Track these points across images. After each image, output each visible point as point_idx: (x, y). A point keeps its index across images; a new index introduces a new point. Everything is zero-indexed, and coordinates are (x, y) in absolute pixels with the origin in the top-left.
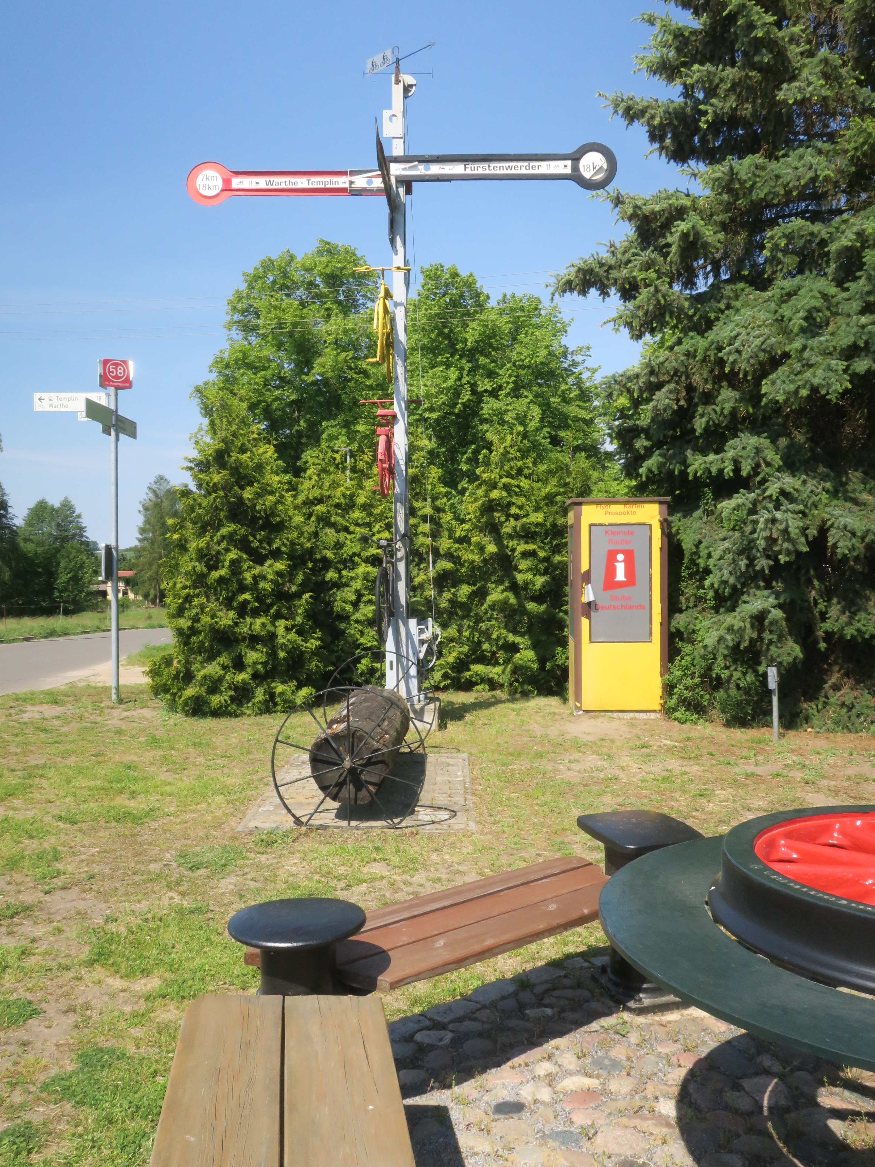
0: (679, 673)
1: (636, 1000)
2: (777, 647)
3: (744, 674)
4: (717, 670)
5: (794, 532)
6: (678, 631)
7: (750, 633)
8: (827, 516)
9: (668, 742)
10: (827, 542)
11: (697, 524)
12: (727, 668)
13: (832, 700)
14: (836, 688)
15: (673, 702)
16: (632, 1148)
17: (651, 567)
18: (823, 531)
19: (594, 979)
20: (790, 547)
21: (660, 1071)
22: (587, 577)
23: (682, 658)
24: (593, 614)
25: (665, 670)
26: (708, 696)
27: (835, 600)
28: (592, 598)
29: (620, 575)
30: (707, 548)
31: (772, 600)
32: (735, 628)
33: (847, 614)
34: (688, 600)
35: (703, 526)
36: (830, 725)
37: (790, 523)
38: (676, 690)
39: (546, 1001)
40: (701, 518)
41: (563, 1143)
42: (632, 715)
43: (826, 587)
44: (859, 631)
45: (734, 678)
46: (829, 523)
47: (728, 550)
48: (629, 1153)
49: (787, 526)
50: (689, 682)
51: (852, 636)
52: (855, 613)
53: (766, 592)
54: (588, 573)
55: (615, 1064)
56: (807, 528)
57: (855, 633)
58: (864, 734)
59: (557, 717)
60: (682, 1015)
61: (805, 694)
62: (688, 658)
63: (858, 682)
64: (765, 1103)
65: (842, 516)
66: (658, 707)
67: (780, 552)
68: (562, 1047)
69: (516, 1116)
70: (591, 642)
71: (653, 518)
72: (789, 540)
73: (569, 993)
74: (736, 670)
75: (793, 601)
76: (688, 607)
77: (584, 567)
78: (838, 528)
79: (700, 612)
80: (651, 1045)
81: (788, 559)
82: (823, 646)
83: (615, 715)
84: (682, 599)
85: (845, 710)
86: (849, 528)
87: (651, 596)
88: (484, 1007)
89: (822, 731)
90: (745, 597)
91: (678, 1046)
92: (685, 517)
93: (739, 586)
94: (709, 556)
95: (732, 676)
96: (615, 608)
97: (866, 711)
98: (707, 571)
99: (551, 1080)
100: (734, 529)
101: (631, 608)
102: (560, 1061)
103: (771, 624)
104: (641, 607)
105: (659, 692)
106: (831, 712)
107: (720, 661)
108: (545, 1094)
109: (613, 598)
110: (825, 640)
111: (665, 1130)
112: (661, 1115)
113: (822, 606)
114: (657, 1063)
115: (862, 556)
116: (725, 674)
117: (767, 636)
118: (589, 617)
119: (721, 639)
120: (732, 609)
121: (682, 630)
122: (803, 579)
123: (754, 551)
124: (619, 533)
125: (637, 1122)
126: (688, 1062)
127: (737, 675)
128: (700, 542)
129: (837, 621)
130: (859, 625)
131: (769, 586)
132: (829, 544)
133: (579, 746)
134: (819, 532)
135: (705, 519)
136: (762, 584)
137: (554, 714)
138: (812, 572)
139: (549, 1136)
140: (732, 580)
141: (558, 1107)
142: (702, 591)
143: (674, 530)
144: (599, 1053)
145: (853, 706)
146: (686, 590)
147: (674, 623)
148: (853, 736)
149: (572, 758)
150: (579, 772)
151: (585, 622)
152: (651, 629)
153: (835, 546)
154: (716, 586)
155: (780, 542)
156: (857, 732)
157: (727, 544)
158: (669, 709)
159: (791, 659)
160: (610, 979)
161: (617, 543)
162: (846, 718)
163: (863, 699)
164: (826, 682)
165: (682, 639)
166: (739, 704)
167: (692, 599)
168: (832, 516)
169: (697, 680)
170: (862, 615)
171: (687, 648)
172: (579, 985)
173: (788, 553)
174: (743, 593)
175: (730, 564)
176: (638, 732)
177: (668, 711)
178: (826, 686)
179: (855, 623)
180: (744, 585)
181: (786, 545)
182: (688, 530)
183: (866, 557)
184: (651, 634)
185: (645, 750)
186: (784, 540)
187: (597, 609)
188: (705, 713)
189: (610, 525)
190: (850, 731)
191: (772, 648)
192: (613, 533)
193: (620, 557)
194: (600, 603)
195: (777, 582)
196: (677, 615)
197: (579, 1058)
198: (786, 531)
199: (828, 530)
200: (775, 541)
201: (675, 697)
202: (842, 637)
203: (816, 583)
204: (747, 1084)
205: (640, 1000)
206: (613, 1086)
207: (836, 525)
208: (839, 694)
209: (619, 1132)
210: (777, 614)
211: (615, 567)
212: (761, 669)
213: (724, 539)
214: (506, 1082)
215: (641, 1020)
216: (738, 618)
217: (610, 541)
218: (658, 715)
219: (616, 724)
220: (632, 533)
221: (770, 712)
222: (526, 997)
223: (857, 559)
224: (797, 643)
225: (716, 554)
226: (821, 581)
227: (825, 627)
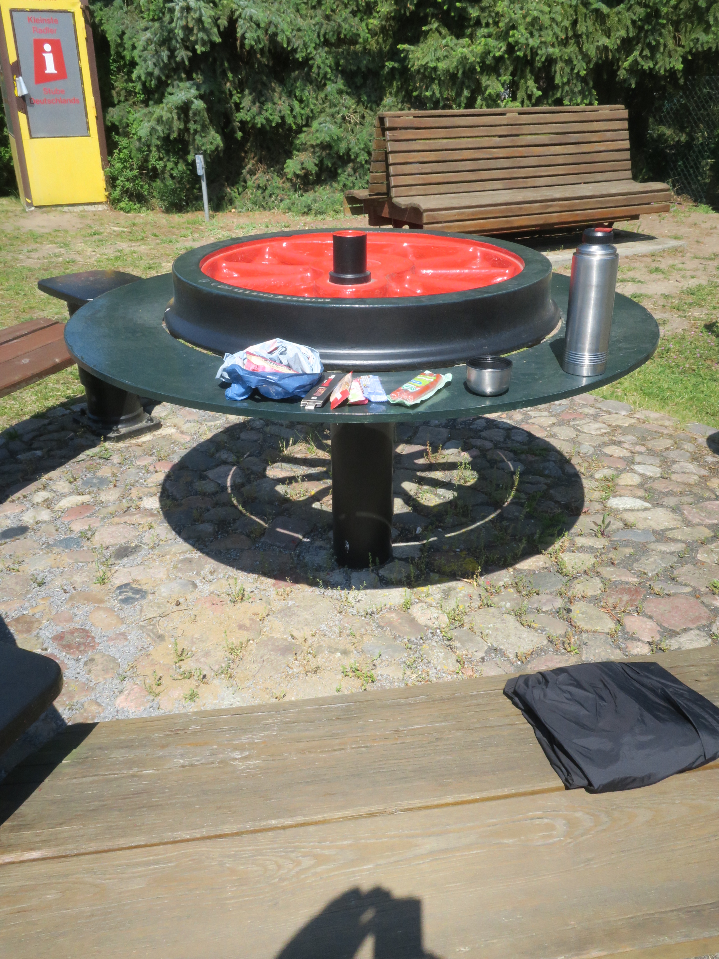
0: (119, 165)
1: (114, 431)
2: (201, 136)
3: (176, 164)
4: (153, 161)
5: (207, 21)
6: (113, 124)
7: (177, 125)
8: (234, 6)
9: (116, 229)
10: (236, 32)
11: (118, 14)
12: (161, 159)
13: (250, 183)
14: (252, 173)
15: (117, 193)
16: (125, 537)
17: (79, 59)
18: (233, 22)
19: (76, 421)
20: (205, 38)
21: (141, 478)
22: (16, 69)
23: (120, 151)
24: (29, 109)
25: (106, 163)
26: (147, 187)
27: (247, 92)
28: (25, 92)
29: (50, 68)
30: (130, 39)
31: (194, 91)
32: (164, 119)
33: (257, 104)
34: (118, 94)
35: (124, 16)
36: (249, 205)
37: (203, 13)
38: (118, 182)
39: (35, 445)
40: (121, 8)
41: (66, 547)
42: (81, 208)
43: (239, 79)
44: (267, 119)
45: (168, 168)
46: (237, 13)
47: (149, 41)
48: (123, 541)
49: (201, 15)
50: (129, 174)
51: (262, 124)
52: (262, 104)
53: (188, 84)
54: (17, 64)
55: (103, 481)
56: (219, 18)
57: (264, 122)
58: (275, 211)
59: (10, 214)
60: (154, 436)
61: (227, 180)
62: (126, 151)
63: (269, 167)
64: (229, 484)
65: (247, 7)
66: (104, 199)
67: (196, 42)
68: (55, 478)
69: (21, 537)
70: (31, 137)
71: (74, 4)
72: (203, 29)
73: (56, 436)
74: (168, 160)
75: (212, 93)
76: (119, 102)
77: (12, 58)
78: (245, 19)
79: (131, 106)
80: (131, 461)
81: (203, 49)
82: (239, 135)
83: (66, 209)
84: (114, 93)
85: (260, 192)
86: (254, 19)
87: (83, 89)
89: (243, 210)
90: (170, 89)
91: (154, 458)
92: (106, 6)
93: (164, 78)
94: (134, 47)
95: (165, 166)
96: (50, 102)
97: (276, 191)
98: (133, 64)
99: (48, 504)
100: (153, 20)
101: (65, 101)
102: (54, 488)
103: (195, 114)
104: (76, 101)
105: (103, 184)
106: (250, 194)
107: (155, 153)
108: (45, 515)
109: (47, 91)
110: (240, 131)
111: (150, 519)
112: (145, 509)
113: (236, 98)
114: (138, 473)
115: (266, 49)
116: (160, 165)
117: (192, 126)
118: (26, 112)
119: (153, 130)
120: (159, 101)
121: (117, 123)
122: (219, 71)
123: (174, 42)
124: (43, 21)
125: (127, 518)
126: (163, 468)
127: (170, 165)
128: (123, 33)
129: (249, 111)
130: (267, 114)
131: (189, 78)
132: (239, 35)
133: (35, 237)
134: (229, 22)
135: (125, 9)
136: (183, 76)
137: (7, 211)
138: (226, 65)
139: (53, 545)
140: (157, 72)
141: (58, 523)
142: (131, 85)
143: (97, 20)
144: (88, 476)
145: (266, 188)
146: (116, 84)
147: (108, 117)
148: (267, 213)
149: (30, 248)
150: (38, 259)
151: (22, 117)
152: (88, 123)
153: (243, 37)
154: (143, 78)
155: (195, 31)
156: (270, 210)
157: (148, 35)
158: (115, 199)
159: (213, 148)
160: (89, 419)
161: (41, 31)
162: (261, 198)
163: (274, 181)
164: (244, 168)
165: (118, 133)
166: (174, 191)
167: (123, 93)
168: (239, 6)
169: (136, 172)
170: (269, 105)
171: (123, 142)
172: (63, 429)
173: (204, 43)
174: (168, 85)
175: (153, 56)
176: (88, 222)
177: (113, 202)
178: (244, 171)
179: (263, 112)
180: (168, 77)
181: (201, 35)
182: (111, 21)
183: (270, 51)
184: (88, 128)
185: (96, 236)
186: (200, 30)
187: (32, 104)
188: (146, 201)
189: (32, 11)
190: (265, 209)
191: (197, 137)
192: (36, 21)
193: (47, 47)
194: (34, 97)
195: (197, 74)
196: (110, 109)
197: (71, 483)
198: (199, 21)
199: (236, 21)
200: (191, 30)
201: (118, 189)
202: (254, 126)
203: (230, 75)
204: (210, 474)
205: (117, 430)
206: (103, 497)
207: (243, 16)
208: (254, 178)
209: (113, 529)
210: (199, 104)
211: (43, 58)
212: (190, 158)
213: (146, 29)
214: (8, 513)
215: (120, 445)
216: (166, 109)
217: (35, 30)
218: (105, 207)
219: (67, 217)
220: (56, 21)
221: (201, 198)
222: (16, 445)
223: (262, 50)
224: (217, 132)
225: (140, 45)
226: (235, 72)
227: (241, 116)
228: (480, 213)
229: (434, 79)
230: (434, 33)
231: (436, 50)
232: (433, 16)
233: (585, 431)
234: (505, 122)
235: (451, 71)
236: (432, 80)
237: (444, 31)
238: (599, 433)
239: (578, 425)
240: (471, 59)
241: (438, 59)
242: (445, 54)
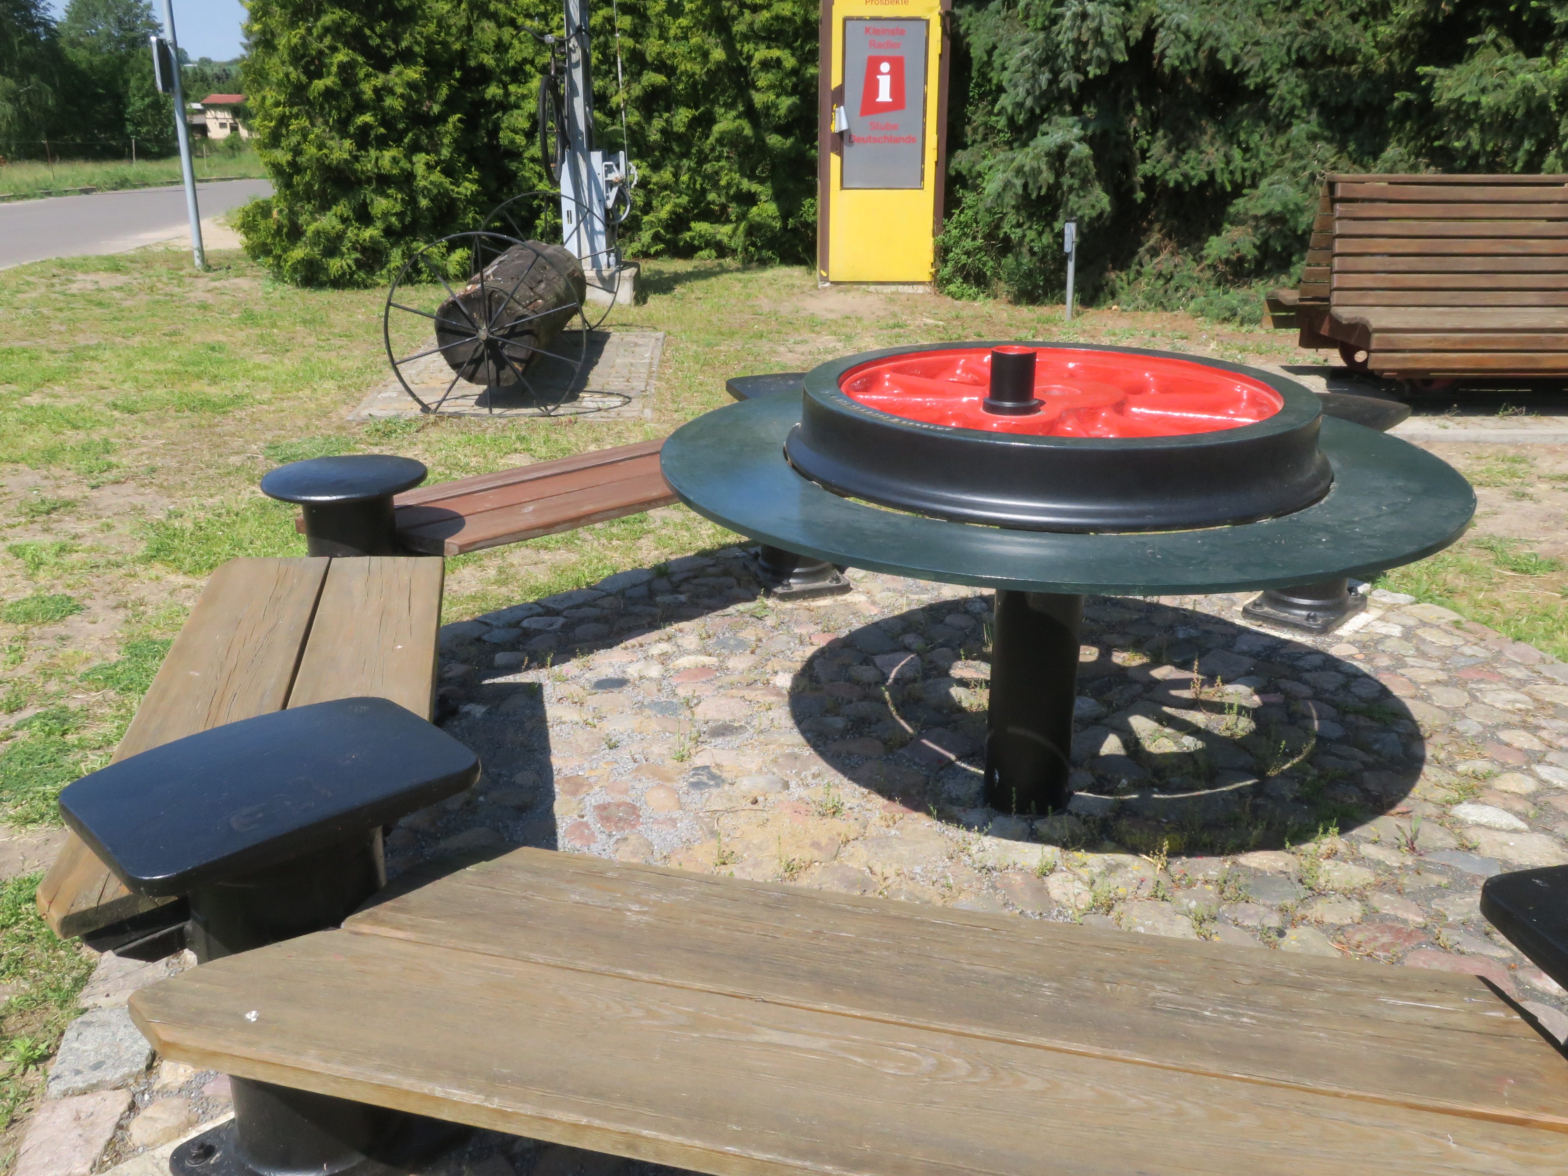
0: (955, 232)
1: (784, 586)
2: (1078, 196)
3: (1040, 234)
4: (1006, 228)
5: (1108, 31)
6: (959, 174)
7: (1047, 177)
8: (1156, 11)
9: (930, 321)
10: (1152, 48)
11: (992, 21)
12: (1019, 225)
13: (1147, 268)
14: (1154, 252)
15: (947, 271)
16: (733, 714)
17: (926, 83)
18: (1150, 34)
19: (745, 567)
20: (1104, 55)
21: (789, 649)
22: (839, 96)
23: (962, 212)
24: (846, 149)
25: (939, 228)
26: (991, 263)
27: (1160, 133)
28: (844, 127)
29: (884, 95)
30: (1002, 55)
31: (1077, 131)
32: (1027, 169)
33: (1174, 152)
34: (975, 131)
35: (1001, 23)
36: (1141, 301)
37: (1105, 20)
38: (951, 255)
39: (682, 589)
40: (999, 12)
41: (660, 712)
42: (893, 288)
43: (1152, 114)
44: (1185, 176)
45: (1027, 240)
46: (1159, 21)
47: (1025, 59)
48: (728, 719)
49: (1101, 23)
50: (968, 244)
51: (1176, 182)
52: (1183, 151)
53: (1071, 120)
54: (841, 89)
55: (741, 644)
56: (1130, 28)
57: (1181, 179)
58: (1180, 313)
59: (796, 290)
60: (836, 601)
61: (1114, 261)
62: (970, 213)
63: (1181, 245)
64: (892, 675)
65: (1176, 10)
66: (927, 278)
67: (1089, 62)
68: (687, 630)
69: (616, 690)
70: (842, 187)
71: (931, 10)
72: (1102, 44)
73: (712, 581)
74: (1030, 228)
75: (1105, 134)
76: (974, 142)
77: (836, 81)
78: (1169, 28)
79: (989, 148)
80: (788, 627)
81: (1098, 72)
82: (1140, 196)
83: (872, 288)
84: (968, 129)
85: (1161, 282)
86: (1183, 27)
87: (924, 124)
88: (609, 595)
89: (1129, 309)
90: (1044, 127)
91: (820, 627)
92: (978, 9)
93: (1038, 111)
94: (1004, 68)
95: (1024, 236)
96: (876, 140)
97: (1187, 283)
98: (1001, 89)
99: (664, 658)
100: (1036, 30)
101: (897, 140)
102: (680, 642)
103: (1073, 164)
104: (911, 140)
105: (929, 257)
106: (1143, 285)
107: (1012, 218)
108: (654, 671)
109: (875, 126)
110: (1143, 189)
111: (773, 699)
112: (775, 687)
113: (1143, 142)
114: (789, 642)
115: (1202, 70)
116: (1016, 235)
117: (1067, 181)
118: (841, 154)
119: (1007, 185)
120: (1025, 144)
121: (964, 173)
122: (1122, 102)
123: (1060, 61)
124: (884, 32)
125: (747, 693)
126: (821, 641)
127: (1031, 235)
128: (994, 47)
129: (1159, 162)
130: (1186, 168)
131: (1077, 111)
132: (1156, 52)
133: (814, 325)
134: (1144, 35)
135: (1004, 13)
136: (1068, 108)
137: (793, 286)
138: (1135, 93)
139: (646, 707)
140: (1029, 102)
141: (665, 682)
142: (994, 118)
143: (962, 30)
144: (727, 635)
145: (1172, 277)
146: (974, 117)
147: (954, 163)
148: (1166, 315)
149: (799, 339)
150: (803, 354)
151: (835, 160)
152: (923, 171)
153: (1162, 55)
154: (1010, 109)
155: (1090, 47)
156: (1173, 310)
157: (1026, 50)
158: (942, 279)
159: (1094, 214)
160: (760, 566)
161: (880, 46)
162: (1162, 292)
163: (1186, 268)
164: (1141, 244)
165: (965, 186)
166: (1030, 274)
167: (981, 130)
168: (1163, 9)
169: (980, 242)
170: (1192, 154)
171: (969, 198)
172: (726, 573)
173: (1100, 63)
174: (1044, 121)
175: (1027, 80)
176: (896, 309)
177: (940, 283)
178: (1142, 250)
179: (1181, 164)
180: (1044, 110)
181: (1098, 51)
182: (981, 30)
183: (1206, 72)
184: (922, 179)
185: (897, 330)
186: (1097, 44)
187: (851, 142)
188: (987, 285)
189: (873, 19)
190: (1165, 308)
191: (1073, 197)
192: (877, 32)
193: (885, 67)
194: (855, 133)
195: (1089, 106)
196: (959, 151)
197: (702, 639)
198: (1098, 32)
199: (1156, 31)
200: (1085, 44)
201: (950, 264)
202: (1165, 184)
203: (1139, 108)
204: (878, 660)
205: (789, 585)
206: (731, 663)
207: (1166, 25)
208: (1155, 261)
209: (723, 701)
210: (1082, 150)
211: (876, 83)
212: (1057, 226)
213: (1025, 42)
214: (614, 661)
215: (788, 605)
216: (1031, 155)
217: (872, 44)
218: (928, 289)
219: (870, 299)
220: (902, 32)
221: (1063, 286)
222: (663, 583)
223: (1194, 73)
224: (1106, 191)
225: (1013, 62)
226: (1146, 104)
227: (1144, 169)
228: (1479, 341)
229: (1473, 121)
230: (1487, 47)
231: (1481, 75)
232: (1491, 21)
233: (1486, 701)
234: (1560, 197)
235: (1504, 108)
236: (1469, 123)
237: (1506, 44)
238: (1510, 707)
239: (1480, 690)
240: (1541, 90)
241: (1483, 91)
242: (1498, 81)
